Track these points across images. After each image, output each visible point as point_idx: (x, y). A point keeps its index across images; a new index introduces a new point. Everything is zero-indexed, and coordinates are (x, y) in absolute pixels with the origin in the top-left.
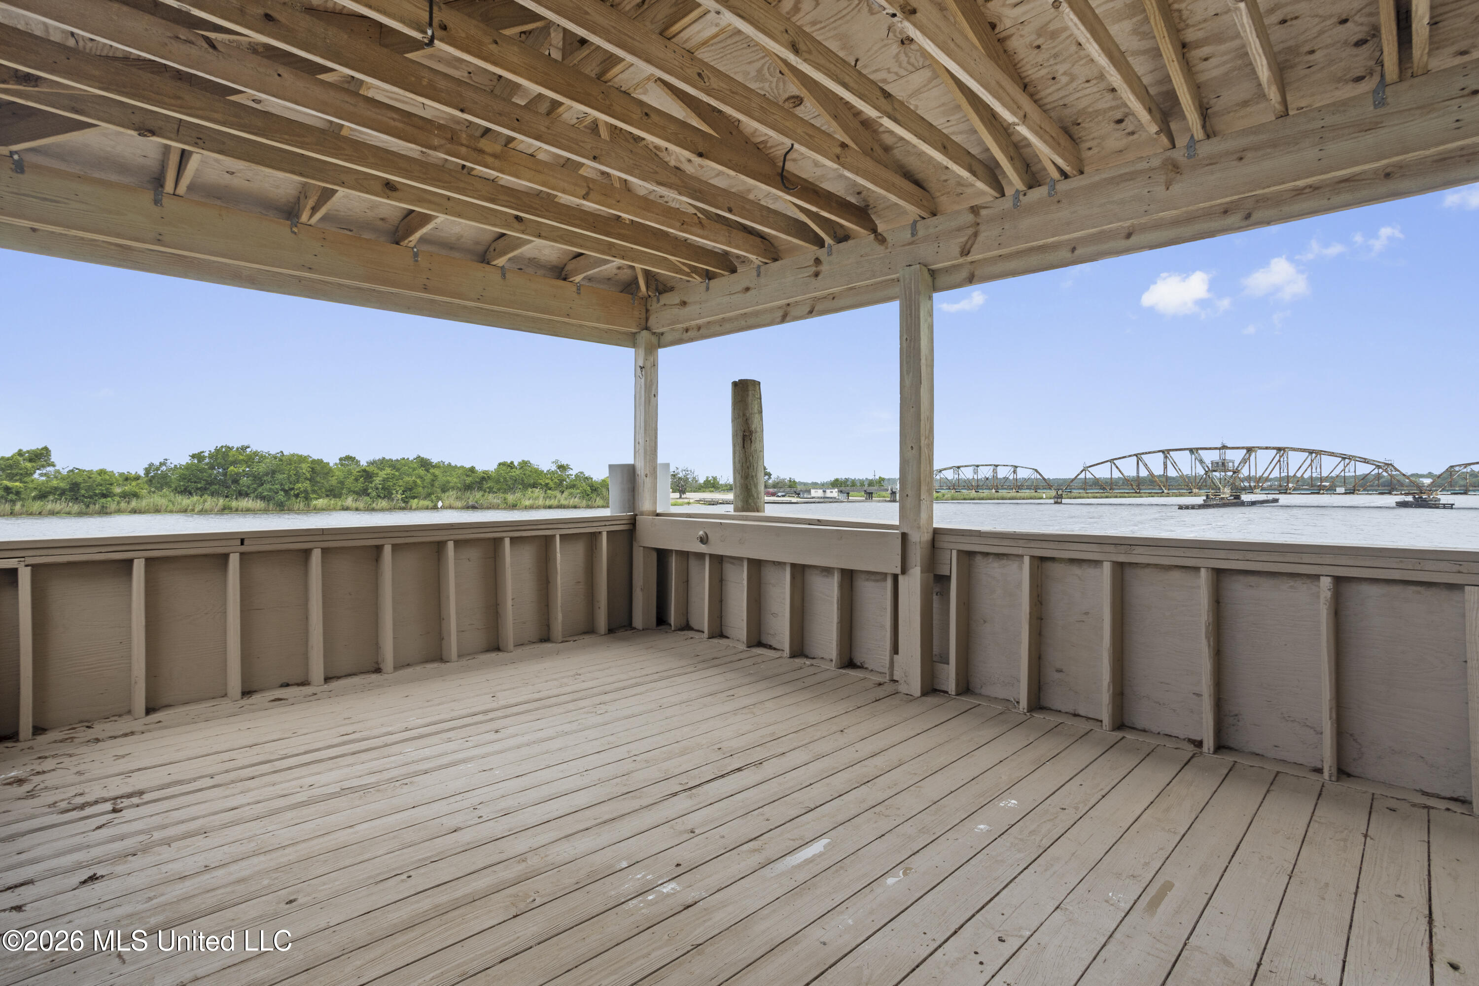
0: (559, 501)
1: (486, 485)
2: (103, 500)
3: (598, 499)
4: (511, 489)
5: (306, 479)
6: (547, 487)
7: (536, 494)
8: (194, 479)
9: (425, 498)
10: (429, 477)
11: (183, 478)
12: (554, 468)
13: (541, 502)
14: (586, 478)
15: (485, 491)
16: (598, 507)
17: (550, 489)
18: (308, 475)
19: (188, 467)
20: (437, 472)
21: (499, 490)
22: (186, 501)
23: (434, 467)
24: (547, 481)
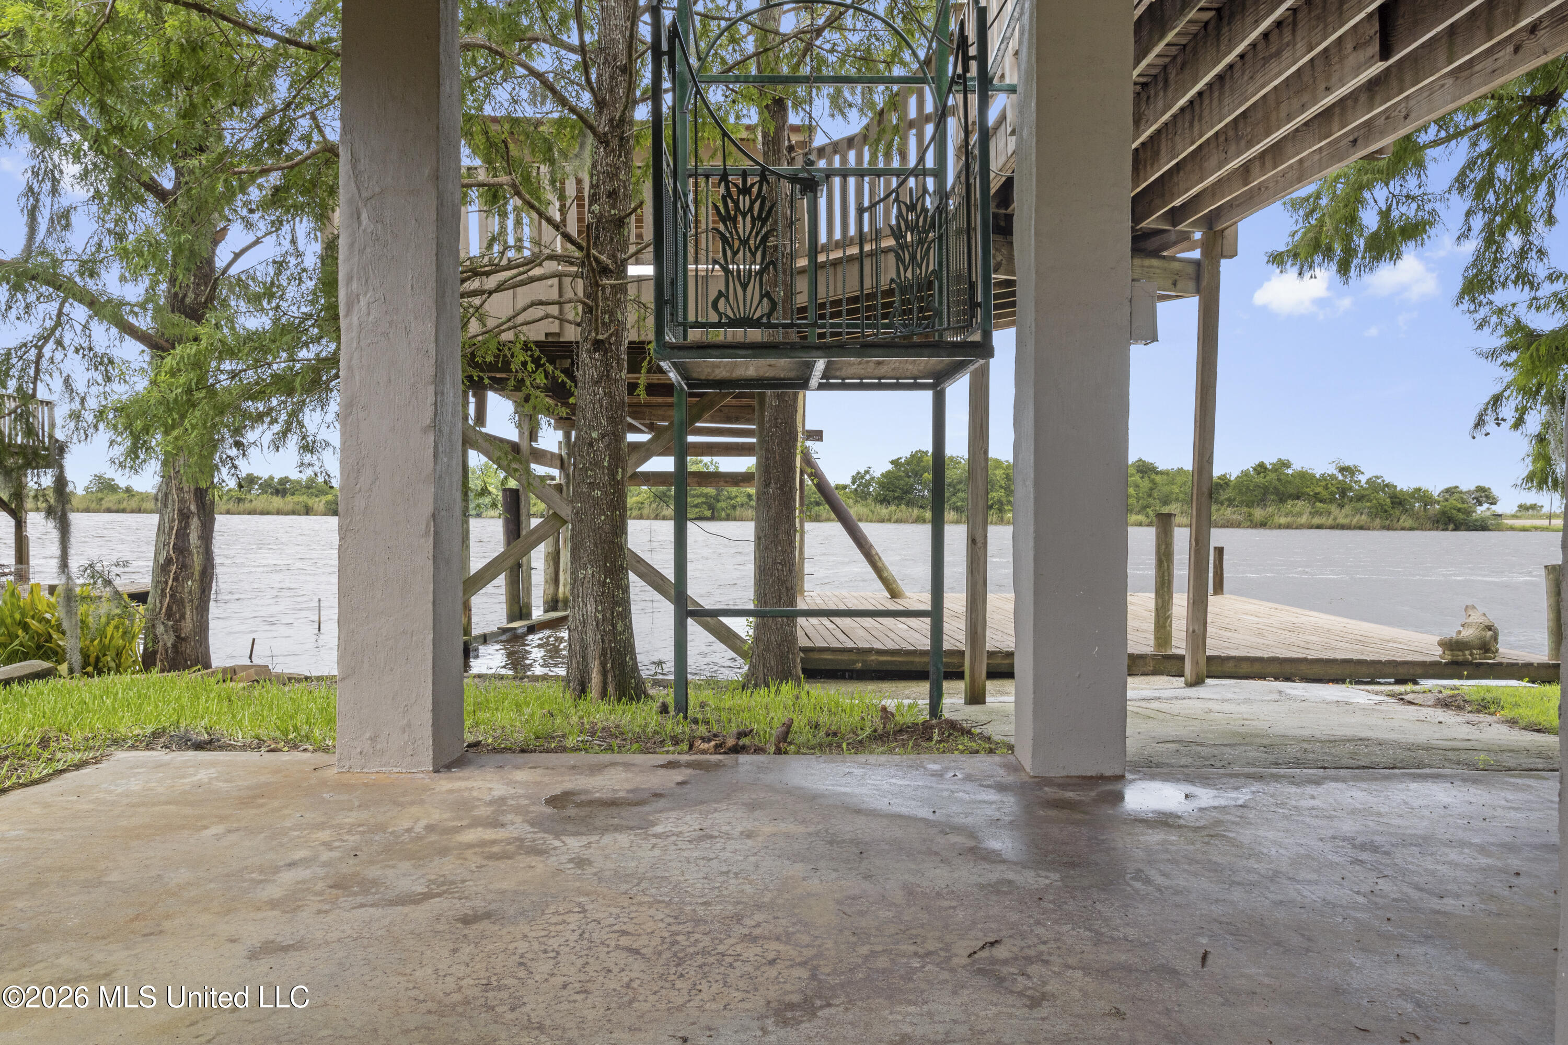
0: (1335, 519)
1: (1224, 496)
2: (816, 508)
3: (1403, 518)
4: (1262, 501)
5: (1001, 487)
6: (1317, 497)
7: (1297, 509)
8: (892, 488)
9: (1139, 513)
10: (1145, 484)
11: (882, 485)
12: (1332, 470)
13: (1303, 520)
14: (1387, 485)
15: (1222, 504)
16: (1403, 529)
17: (1321, 501)
18: (1003, 483)
19: (886, 475)
20: (1158, 478)
21: (1242, 502)
22: (884, 511)
23: (1157, 473)
24: (1318, 490)
